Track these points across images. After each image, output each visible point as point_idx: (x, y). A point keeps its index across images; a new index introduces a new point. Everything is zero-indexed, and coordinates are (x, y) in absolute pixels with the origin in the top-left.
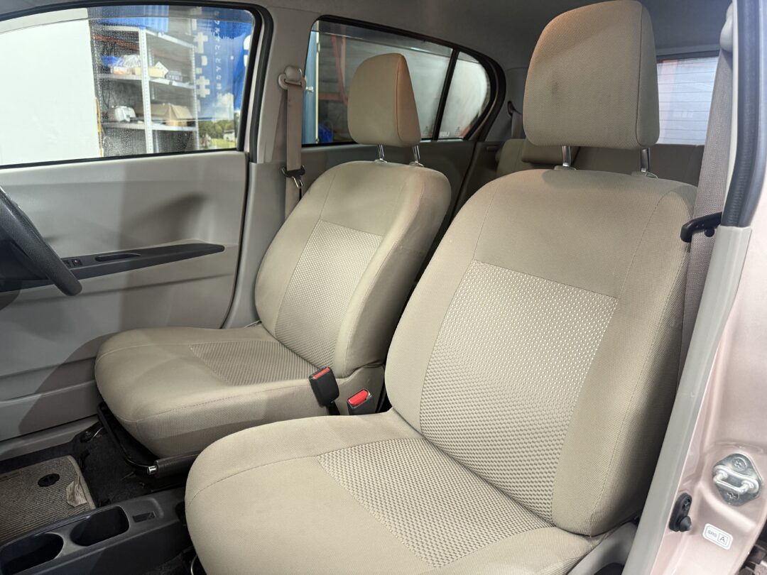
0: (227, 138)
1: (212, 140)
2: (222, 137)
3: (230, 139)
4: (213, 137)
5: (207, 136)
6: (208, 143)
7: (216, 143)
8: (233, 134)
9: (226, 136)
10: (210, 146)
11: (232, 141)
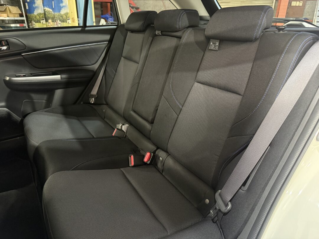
0: (42, 23)
1: (36, 24)
2: (40, 22)
3: (43, 23)
4: (36, 22)
5: (33, 21)
6: (34, 26)
7: (38, 25)
8: (45, 20)
9: (41, 21)
10: (35, 27)
11: (44, 24)
